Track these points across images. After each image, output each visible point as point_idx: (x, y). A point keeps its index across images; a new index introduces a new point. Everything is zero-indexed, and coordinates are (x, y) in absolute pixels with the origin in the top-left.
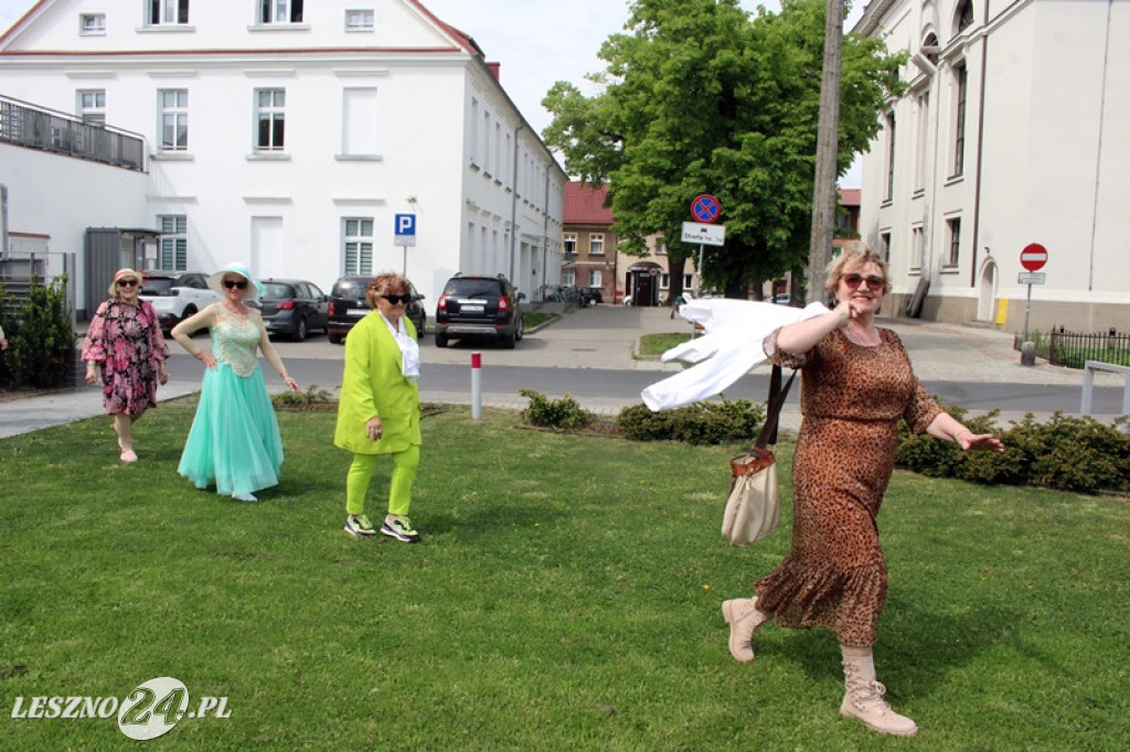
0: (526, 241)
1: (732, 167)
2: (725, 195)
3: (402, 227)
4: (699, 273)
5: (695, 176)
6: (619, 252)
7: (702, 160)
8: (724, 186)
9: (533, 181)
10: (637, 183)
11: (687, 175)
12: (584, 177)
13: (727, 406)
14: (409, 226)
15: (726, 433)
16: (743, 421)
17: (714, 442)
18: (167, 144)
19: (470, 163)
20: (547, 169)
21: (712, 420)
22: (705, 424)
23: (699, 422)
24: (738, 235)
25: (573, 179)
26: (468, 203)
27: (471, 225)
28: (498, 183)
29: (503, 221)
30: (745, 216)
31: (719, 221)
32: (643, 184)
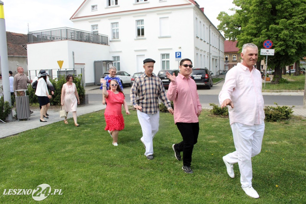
0: (213, 58)
1: (276, 30)
2: (274, 40)
3: (177, 55)
4: (266, 64)
5: (264, 34)
6: (241, 59)
7: (266, 29)
8: (273, 37)
9: (215, 41)
10: (246, 38)
11: (262, 34)
12: (230, 39)
13: (279, 108)
14: (179, 55)
15: (279, 117)
16: (285, 113)
17: (275, 121)
18: (114, 37)
19: (196, 36)
20: (219, 37)
21: (274, 113)
22: (271, 115)
23: (269, 114)
24: (279, 52)
25: (227, 39)
26: (196, 48)
27: (197, 54)
28: (205, 41)
29: (206, 52)
30: (280, 46)
31: (272, 48)
32: (248, 38)
